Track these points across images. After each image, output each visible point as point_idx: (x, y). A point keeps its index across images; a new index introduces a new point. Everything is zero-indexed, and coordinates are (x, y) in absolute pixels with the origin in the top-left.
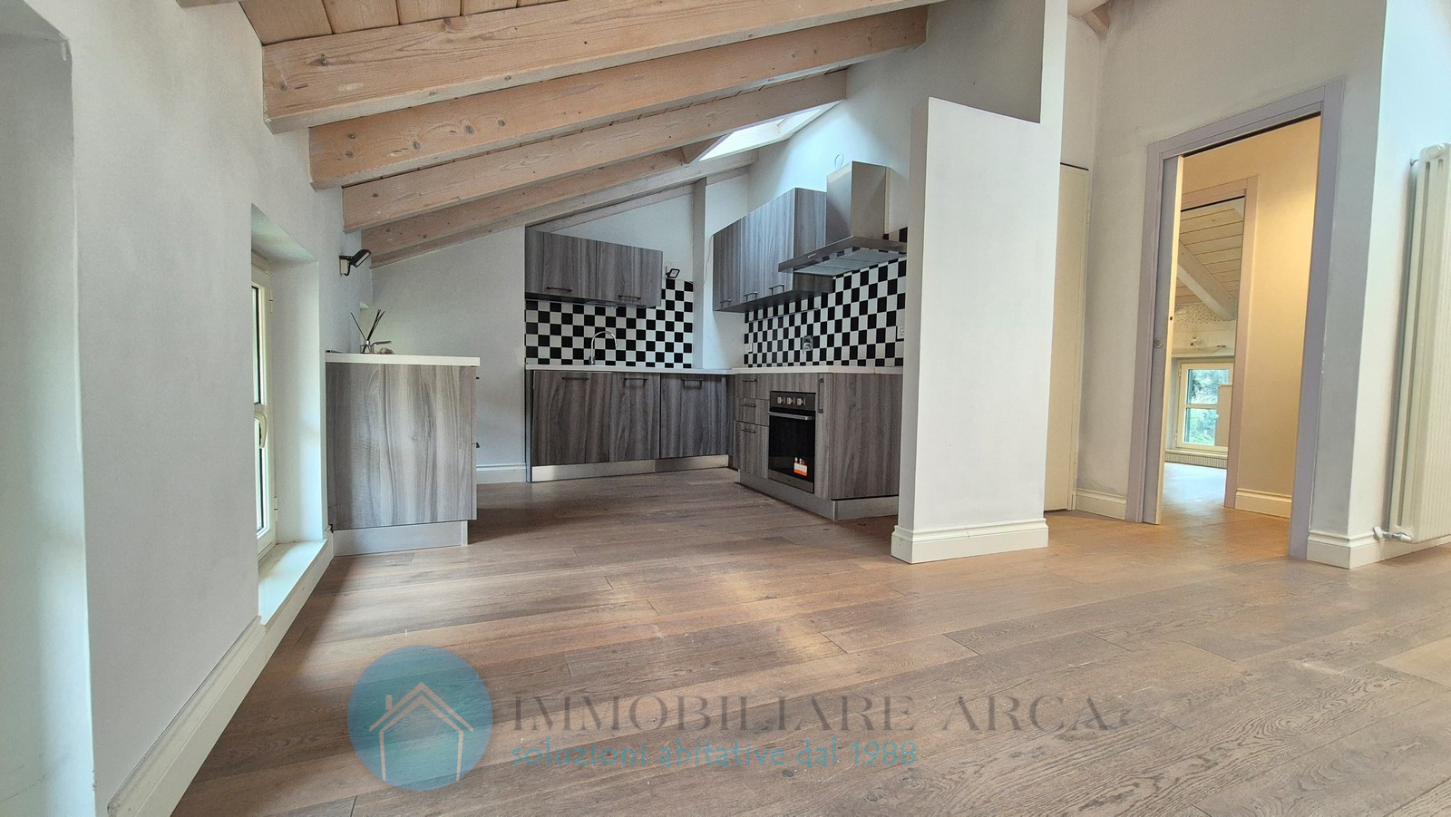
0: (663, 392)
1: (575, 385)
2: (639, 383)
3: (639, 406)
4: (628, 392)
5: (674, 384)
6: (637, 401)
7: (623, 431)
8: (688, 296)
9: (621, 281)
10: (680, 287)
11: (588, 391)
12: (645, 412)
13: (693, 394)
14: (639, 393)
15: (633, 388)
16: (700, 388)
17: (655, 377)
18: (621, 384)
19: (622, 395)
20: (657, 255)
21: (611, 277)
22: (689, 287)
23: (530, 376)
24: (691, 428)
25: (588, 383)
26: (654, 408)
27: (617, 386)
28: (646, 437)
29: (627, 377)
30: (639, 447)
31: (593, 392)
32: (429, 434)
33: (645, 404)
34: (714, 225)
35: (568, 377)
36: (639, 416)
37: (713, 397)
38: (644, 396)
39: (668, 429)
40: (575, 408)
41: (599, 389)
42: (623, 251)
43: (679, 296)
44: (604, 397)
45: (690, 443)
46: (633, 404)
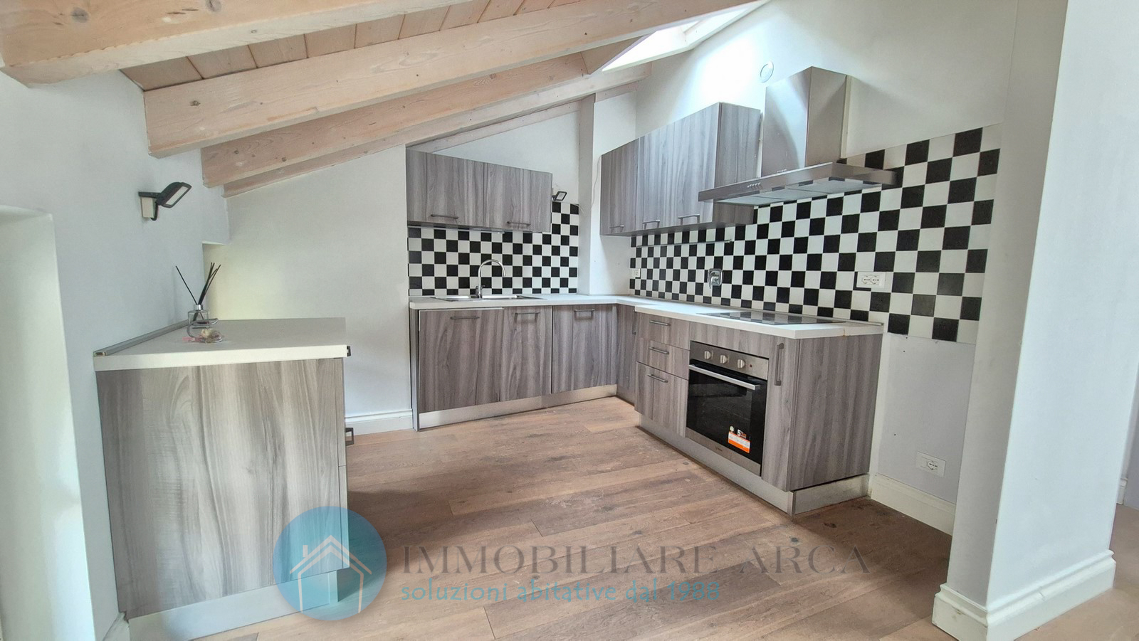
0: (555, 325)
1: (465, 325)
2: (531, 317)
3: (530, 342)
4: (519, 328)
5: (566, 317)
6: (529, 336)
7: (515, 368)
8: (574, 220)
9: (510, 207)
10: (566, 209)
11: (478, 332)
12: (537, 347)
13: (584, 325)
14: (531, 328)
15: (524, 322)
16: (591, 318)
17: (547, 310)
18: (512, 319)
19: (513, 331)
20: (547, 177)
21: (499, 202)
22: (575, 209)
23: (416, 317)
24: (582, 360)
25: (479, 322)
26: (546, 342)
27: (508, 321)
28: (538, 373)
29: (518, 311)
30: (531, 384)
31: (483, 331)
32: (275, 462)
33: (537, 338)
34: (602, 145)
35: (456, 317)
36: (531, 351)
37: (604, 328)
38: (536, 332)
39: (560, 363)
40: (464, 351)
41: (490, 327)
42: (512, 174)
43: (565, 219)
44: (495, 335)
45: (581, 376)
46: (524, 340)
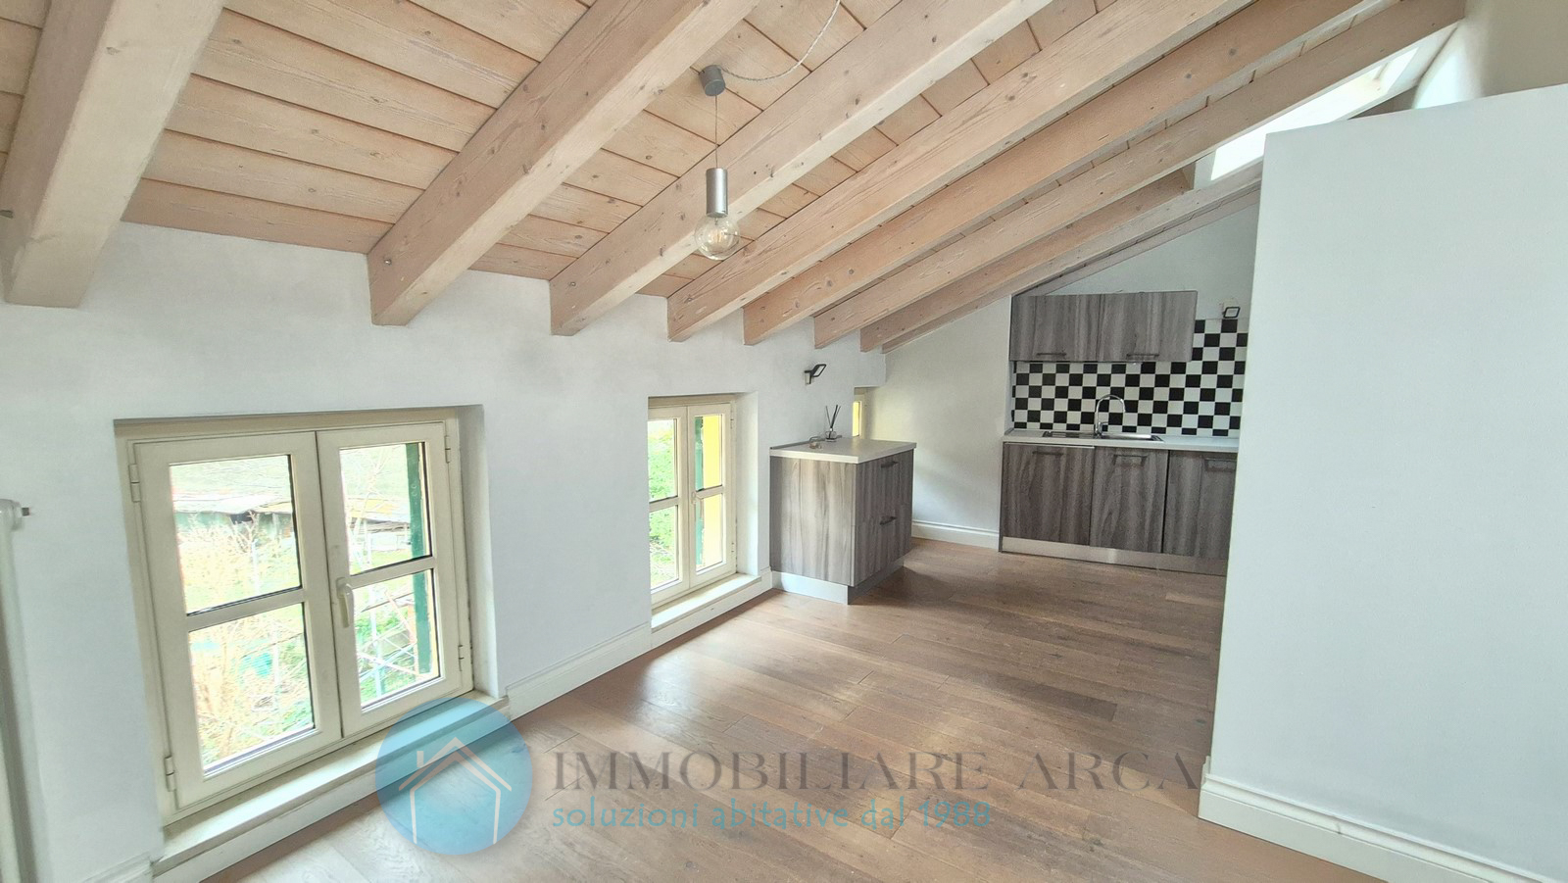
0: (1172, 474)
1: (1048, 461)
2: (1135, 461)
3: (1134, 487)
4: (1118, 471)
5: (1189, 466)
6: (1132, 481)
7: (1111, 514)
9: (1131, 336)
11: (1063, 468)
12: (1142, 495)
13: (1221, 478)
14: (1134, 473)
15: (1126, 466)
17: (1160, 455)
18: (1109, 462)
19: (1110, 473)
20: (1189, 298)
21: (1118, 334)
25: (1063, 459)
26: (1156, 492)
27: (1105, 462)
28: (1142, 525)
29: (1119, 453)
30: (1132, 535)
31: (1069, 469)
32: (825, 513)
33: (1143, 485)
35: (1039, 452)
36: (1132, 498)
38: (1143, 478)
39: (1178, 519)
40: (1047, 484)
41: (1078, 467)
42: (1135, 300)
44: (1083, 475)
46: (1125, 484)
